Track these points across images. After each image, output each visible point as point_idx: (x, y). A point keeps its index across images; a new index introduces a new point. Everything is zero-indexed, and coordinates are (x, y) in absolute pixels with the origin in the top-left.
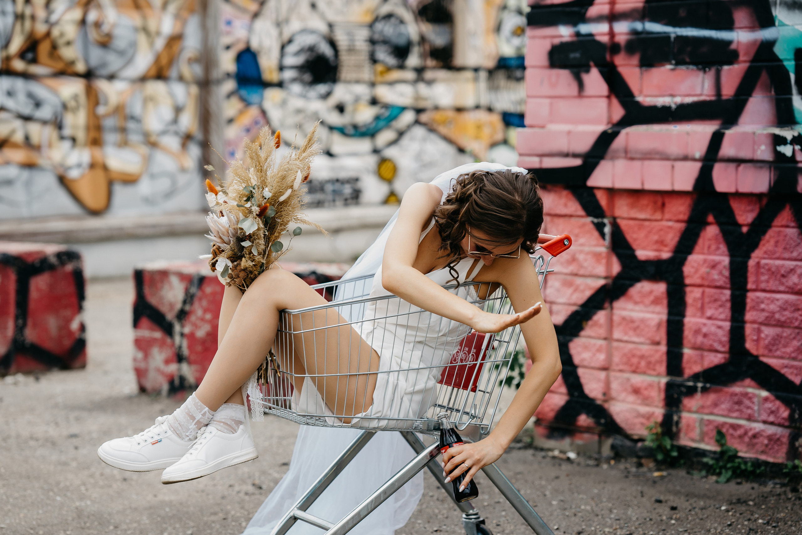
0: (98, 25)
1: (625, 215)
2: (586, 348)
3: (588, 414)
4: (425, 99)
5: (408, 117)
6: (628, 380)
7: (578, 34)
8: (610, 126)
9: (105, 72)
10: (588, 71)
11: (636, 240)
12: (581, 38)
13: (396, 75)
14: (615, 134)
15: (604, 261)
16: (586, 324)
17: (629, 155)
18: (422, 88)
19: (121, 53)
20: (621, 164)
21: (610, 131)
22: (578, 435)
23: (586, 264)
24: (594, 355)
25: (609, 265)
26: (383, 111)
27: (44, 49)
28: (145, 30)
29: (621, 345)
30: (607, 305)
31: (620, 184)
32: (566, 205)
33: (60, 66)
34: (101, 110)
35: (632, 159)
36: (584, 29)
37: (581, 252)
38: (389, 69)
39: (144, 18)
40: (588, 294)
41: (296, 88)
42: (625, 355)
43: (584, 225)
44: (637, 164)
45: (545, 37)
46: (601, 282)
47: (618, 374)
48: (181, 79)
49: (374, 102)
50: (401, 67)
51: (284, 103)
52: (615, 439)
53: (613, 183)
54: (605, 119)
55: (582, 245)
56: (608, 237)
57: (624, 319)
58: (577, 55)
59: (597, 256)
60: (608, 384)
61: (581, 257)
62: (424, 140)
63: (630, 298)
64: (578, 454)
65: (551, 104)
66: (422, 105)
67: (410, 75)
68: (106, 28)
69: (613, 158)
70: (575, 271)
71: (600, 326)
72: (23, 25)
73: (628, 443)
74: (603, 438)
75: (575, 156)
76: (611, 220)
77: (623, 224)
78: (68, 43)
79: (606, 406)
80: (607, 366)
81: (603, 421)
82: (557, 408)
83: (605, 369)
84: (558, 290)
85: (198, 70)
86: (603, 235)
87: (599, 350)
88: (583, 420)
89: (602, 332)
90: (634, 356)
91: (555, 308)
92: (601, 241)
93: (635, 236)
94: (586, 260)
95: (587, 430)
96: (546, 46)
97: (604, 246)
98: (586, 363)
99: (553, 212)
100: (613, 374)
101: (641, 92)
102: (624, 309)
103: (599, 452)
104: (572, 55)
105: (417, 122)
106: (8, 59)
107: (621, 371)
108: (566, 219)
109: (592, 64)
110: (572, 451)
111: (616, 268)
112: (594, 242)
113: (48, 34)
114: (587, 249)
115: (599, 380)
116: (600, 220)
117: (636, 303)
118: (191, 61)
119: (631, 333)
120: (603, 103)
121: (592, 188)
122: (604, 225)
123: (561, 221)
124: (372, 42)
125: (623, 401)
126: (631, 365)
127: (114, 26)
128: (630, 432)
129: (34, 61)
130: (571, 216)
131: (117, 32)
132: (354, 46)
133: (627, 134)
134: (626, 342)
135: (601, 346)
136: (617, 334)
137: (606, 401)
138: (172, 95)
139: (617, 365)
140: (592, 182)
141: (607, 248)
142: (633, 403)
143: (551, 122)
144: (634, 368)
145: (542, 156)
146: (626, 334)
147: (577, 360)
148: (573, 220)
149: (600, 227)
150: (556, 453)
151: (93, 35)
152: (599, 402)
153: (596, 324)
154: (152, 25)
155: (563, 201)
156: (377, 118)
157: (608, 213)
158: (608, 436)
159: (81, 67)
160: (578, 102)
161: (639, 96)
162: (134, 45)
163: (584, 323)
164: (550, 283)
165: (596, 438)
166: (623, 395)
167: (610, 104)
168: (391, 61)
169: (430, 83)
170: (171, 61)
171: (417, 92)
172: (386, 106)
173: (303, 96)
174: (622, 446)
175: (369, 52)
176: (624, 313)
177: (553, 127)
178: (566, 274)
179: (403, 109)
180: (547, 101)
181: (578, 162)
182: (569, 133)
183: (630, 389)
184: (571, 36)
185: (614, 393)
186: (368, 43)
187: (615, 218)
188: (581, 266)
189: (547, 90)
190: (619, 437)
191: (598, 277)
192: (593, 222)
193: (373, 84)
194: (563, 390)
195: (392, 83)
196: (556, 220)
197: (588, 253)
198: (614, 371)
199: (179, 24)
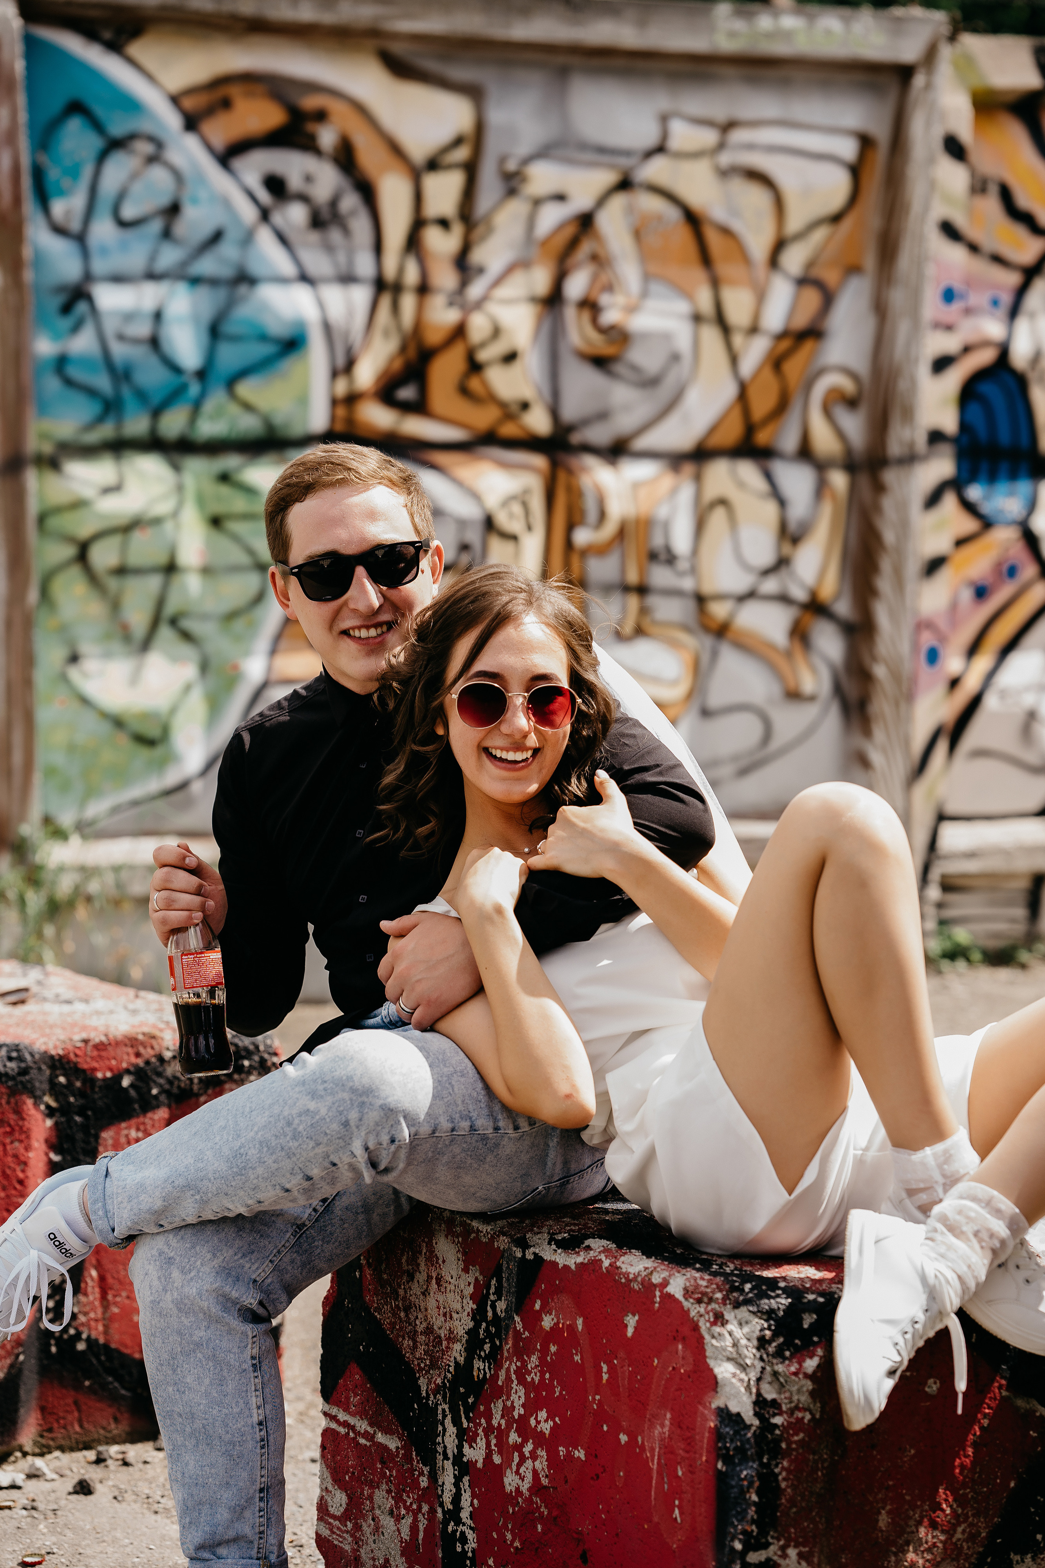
0: (590, 305)
9: (599, 435)
19: (648, 382)
27: (444, 372)
28: (719, 319)
33: (486, 419)
34: (582, 537)
39: (715, 283)
48: (807, 456)
68: (612, 316)
72: (395, 308)
78: (510, 357)
85: (855, 427)
106: (352, 399)
113: (460, 332)
118: (835, 402)
129: (419, 407)
154: (740, 306)
159: (538, 423)
170: (786, 403)
199: (812, 298)
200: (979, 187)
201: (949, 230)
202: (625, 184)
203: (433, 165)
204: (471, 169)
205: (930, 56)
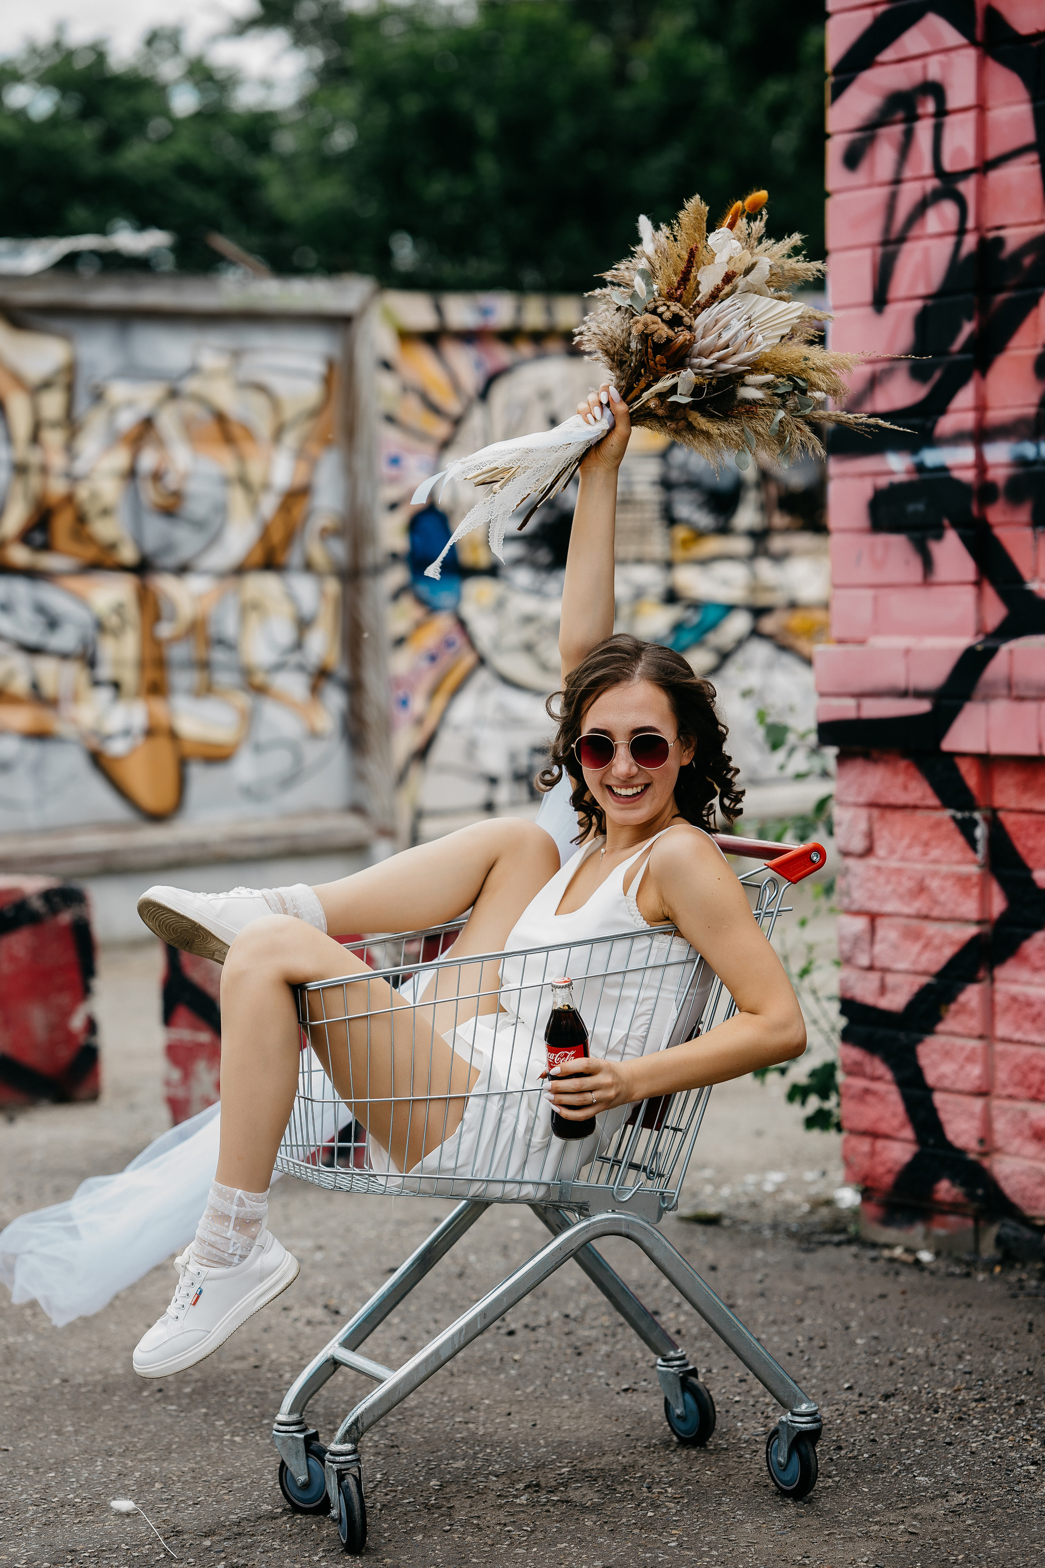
0: (157, 476)
1: (1013, 805)
2: (947, 1054)
3: (953, 1180)
4: (771, 589)
5: (739, 624)
6: (1025, 1114)
7: (920, 468)
8: (981, 638)
9: (170, 561)
10: (939, 537)
11: (1032, 850)
12: (926, 476)
13: (713, 545)
14: (989, 653)
15: (975, 891)
16: (947, 1010)
17: (1015, 693)
18: (765, 569)
19: (199, 525)
20: (1001, 708)
21: (980, 648)
22: (939, 1218)
23: (942, 898)
24: (962, 1068)
25: (984, 899)
26: (689, 613)
27: (62, 524)
28: (244, 482)
29: (1011, 1048)
30: (982, 974)
31: (999, 747)
32: (905, 788)
33: (90, 553)
34: (164, 628)
35: (1021, 699)
36: (932, 457)
37: (935, 874)
38: (699, 534)
39: (241, 458)
40: (948, 952)
41: (523, 577)
42: (1017, 1067)
43: (938, 824)
44: (1030, 707)
45: (862, 475)
46: (972, 930)
47: (1007, 1104)
48: (308, 567)
49: (671, 597)
50: (724, 530)
51: (500, 605)
52: (1003, 1225)
53: (988, 745)
54: (971, 625)
55: (935, 861)
56: (981, 846)
57: (1014, 999)
58: (920, 507)
59: (963, 881)
60: (987, 1121)
61: (934, 884)
62: (770, 666)
63: (1025, 960)
64: (937, 1254)
65: (875, 599)
66: (764, 600)
67: (741, 545)
68: (172, 482)
69: (988, 698)
70: (924, 911)
71: (972, 1013)
72: (25, 483)
73: (1027, 1234)
74: (982, 1223)
75: (919, 694)
76: (988, 813)
77: (1009, 820)
78: (106, 512)
79: (986, 1163)
80: (984, 1089)
81: (980, 1192)
82: (897, 1168)
83: (982, 1093)
84: (895, 947)
85: (339, 549)
86: (972, 843)
87: (970, 1059)
88: (945, 1189)
89: (975, 1024)
90: (1033, 1069)
91: (890, 979)
92: (970, 855)
93: (1031, 843)
94: (943, 890)
95: (953, 1208)
96: (864, 490)
97: (974, 862)
98: (947, 1083)
99: (883, 801)
100: (996, 1103)
101: (1035, 573)
102: (1015, 981)
103: (976, 1251)
104: (911, 508)
105: (755, 633)
106: (2, 544)
107: (1010, 1097)
108: (908, 812)
109: (946, 522)
110: (928, 1248)
111: (998, 905)
112: (958, 856)
113: (70, 497)
114: (944, 868)
115: (972, 1115)
116: (967, 814)
117: (1036, 970)
118: (325, 534)
119: (1027, 1025)
120: (968, 595)
121: (953, 755)
122: (975, 823)
123: (898, 816)
124: (666, 484)
125: (1017, 1154)
126: (1030, 1087)
127: (186, 476)
128: (1030, 1213)
129: (46, 547)
130: (915, 807)
131: (193, 487)
132: (631, 493)
133: (1011, 652)
134: (1019, 1042)
135: (973, 1050)
136: (1002, 1029)
137: (985, 1154)
138: (292, 598)
139: (1005, 1086)
140: (953, 742)
141: (981, 866)
142: (1034, 1158)
143: (877, 632)
144: (1033, 1091)
145: (860, 695)
146: (1019, 1028)
147: (931, 1078)
148: (920, 814)
149: (966, 828)
150: (898, 1252)
151: (149, 494)
152: (972, 1156)
153: (963, 1009)
154: (255, 471)
155: (900, 779)
156: (678, 627)
157: (981, 801)
158: (991, 1221)
159: (128, 554)
160: (922, 594)
161: (1033, 580)
162: (222, 510)
163: (943, 1008)
164: (880, 933)
165: (970, 1223)
166: (1016, 1143)
167: (980, 598)
168: (704, 519)
169: (779, 558)
170: (291, 536)
171: (754, 576)
172: (696, 605)
173: (538, 592)
174: (1016, 1239)
175: (661, 503)
176: (1015, 989)
177: (879, 642)
178: (909, 916)
179: (729, 609)
180: (869, 593)
181: (923, 706)
182: (907, 652)
183: (1028, 1132)
184: (908, 472)
185: (999, 1140)
186: (658, 488)
187: (994, 811)
188: (935, 902)
189: (866, 574)
190: (1011, 1223)
191: (966, 921)
192: (954, 818)
193: (669, 565)
194: (908, 1133)
195: (704, 562)
196: (890, 815)
197: (946, 877)
198: (999, 1097)
199: (303, 468)
200: (406, 389)
201: (390, 419)
202: (173, 394)
203: (46, 385)
204: (70, 389)
205: (364, 310)
